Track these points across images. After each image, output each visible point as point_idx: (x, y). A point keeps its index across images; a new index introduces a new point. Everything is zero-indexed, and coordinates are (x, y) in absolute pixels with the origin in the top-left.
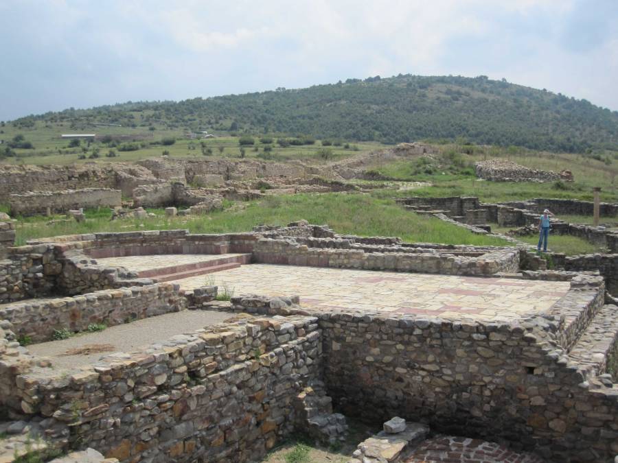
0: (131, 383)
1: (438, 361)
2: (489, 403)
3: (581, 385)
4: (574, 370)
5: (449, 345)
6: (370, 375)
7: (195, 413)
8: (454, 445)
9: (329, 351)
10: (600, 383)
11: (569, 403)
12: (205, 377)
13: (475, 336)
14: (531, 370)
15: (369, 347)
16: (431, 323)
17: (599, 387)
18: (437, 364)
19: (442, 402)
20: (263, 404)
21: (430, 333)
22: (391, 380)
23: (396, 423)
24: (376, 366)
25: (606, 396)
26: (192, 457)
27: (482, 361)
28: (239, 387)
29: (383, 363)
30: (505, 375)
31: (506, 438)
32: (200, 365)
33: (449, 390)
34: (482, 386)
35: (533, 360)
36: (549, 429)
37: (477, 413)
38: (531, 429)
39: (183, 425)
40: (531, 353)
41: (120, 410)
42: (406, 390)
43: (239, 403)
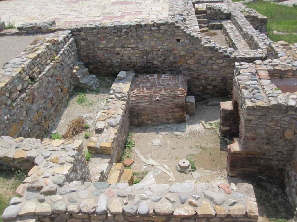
0: (8, 95)
1: (136, 42)
2: (161, 57)
3: (200, 44)
4: (197, 38)
5: (140, 34)
6: (103, 54)
7: (38, 97)
8: (151, 79)
9: (80, 46)
10: (207, 42)
11: (195, 52)
12: (37, 78)
13: (153, 28)
14: (178, 40)
15: (100, 41)
16: (131, 25)
17: (207, 43)
18: (135, 44)
19: (140, 60)
20: (61, 81)
21: (131, 30)
22: (114, 54)
23: (122, 74)
24: (106, 49)
25: (211, 47)
26: (42, 118)
27: (157, 39)
28: (51, 77)
29: (109, 47)
30: (168, 44)
31: (169, 70)
32: (33, 73)
33: (142, 54)
34: (157, 51)
35: (180, 36)
36: (187, 64)
37: (155, 62)
38: (180, 65)
39: (35, 105)
40: (179, 33)
41: (7, 110)
42: (122, 58)
43: (53, 85)
